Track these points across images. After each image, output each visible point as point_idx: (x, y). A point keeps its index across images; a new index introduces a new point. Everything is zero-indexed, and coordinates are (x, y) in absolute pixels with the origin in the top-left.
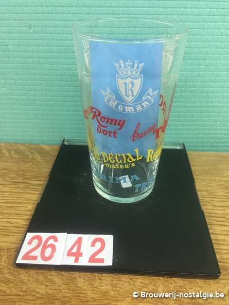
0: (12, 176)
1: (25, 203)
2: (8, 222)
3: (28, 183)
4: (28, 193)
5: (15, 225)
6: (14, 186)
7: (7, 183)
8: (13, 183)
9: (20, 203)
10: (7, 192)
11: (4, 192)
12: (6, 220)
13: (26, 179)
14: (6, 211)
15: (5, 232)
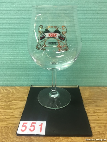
0: (5, 99)
1: (10, 110)
2: (4, 117)
3: (11, 102)
4: (11, 106)
5: (7, 118)
6: (6, 103)
7: (3, 102)
8: (5, 102)
9: (8, 110)
10: (3, 106)
11: (2, 106)
12: (3, 116)
13: (10, 100)
14: (3, 113)
15: (3, 121)
